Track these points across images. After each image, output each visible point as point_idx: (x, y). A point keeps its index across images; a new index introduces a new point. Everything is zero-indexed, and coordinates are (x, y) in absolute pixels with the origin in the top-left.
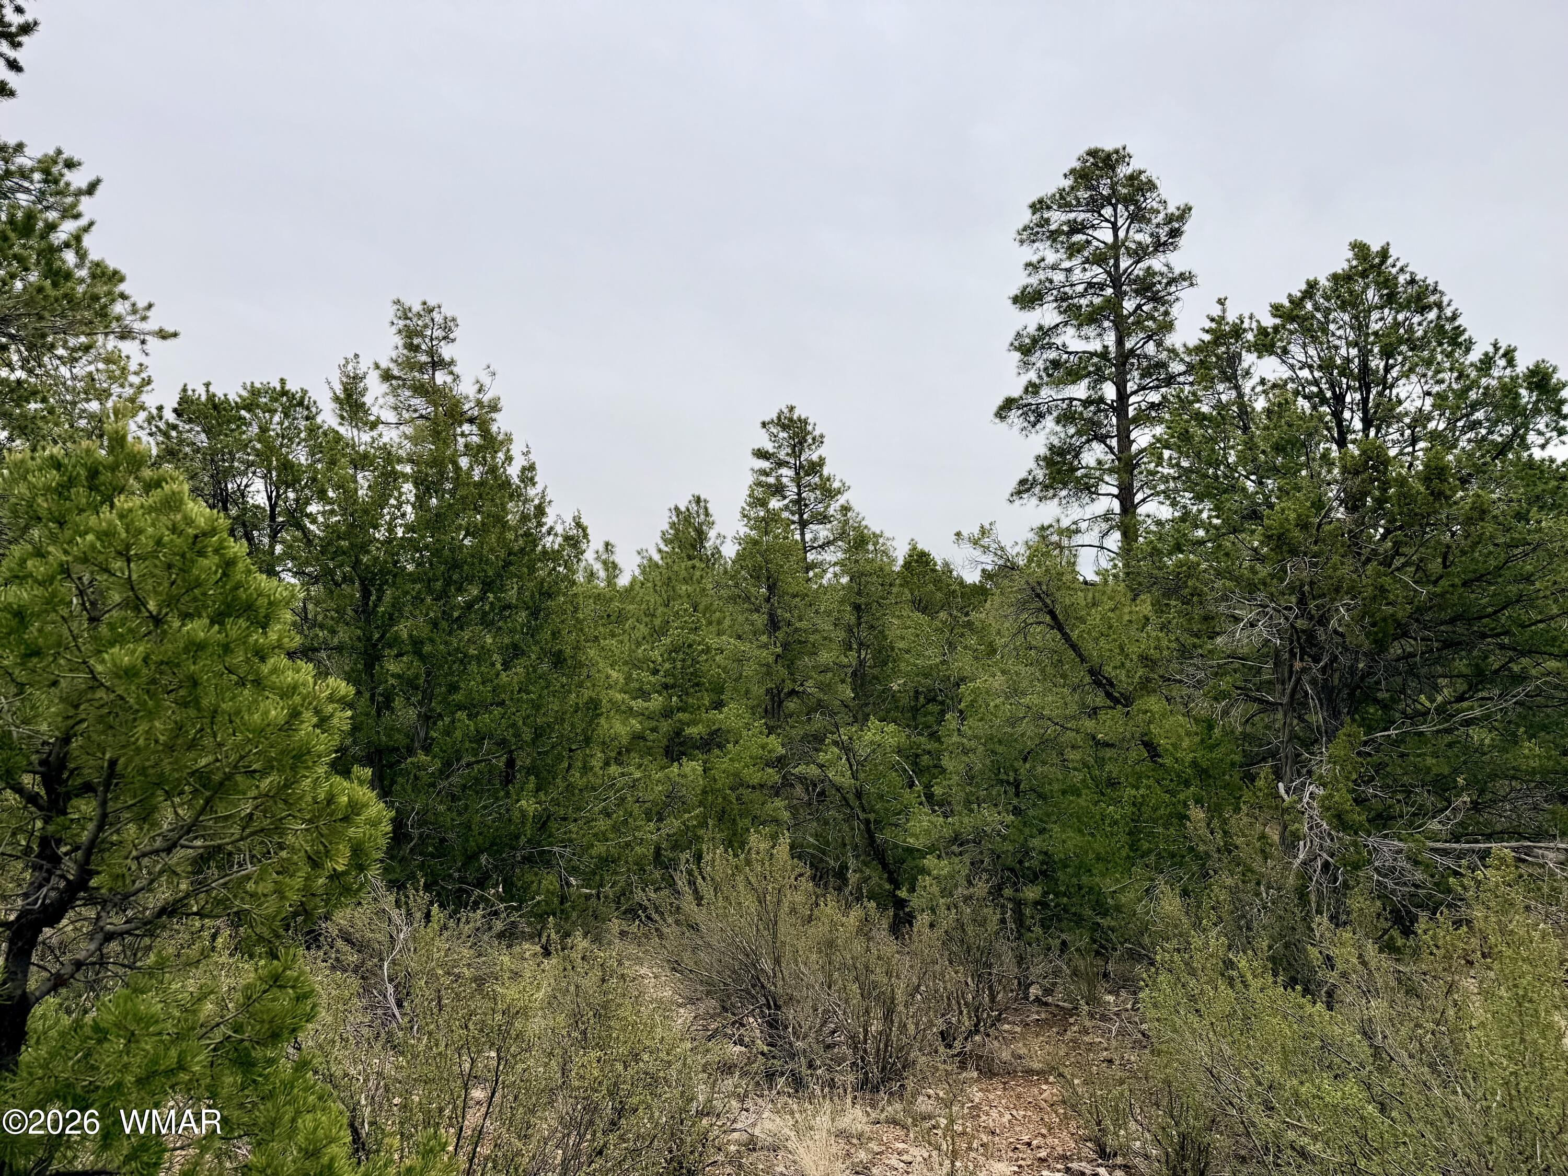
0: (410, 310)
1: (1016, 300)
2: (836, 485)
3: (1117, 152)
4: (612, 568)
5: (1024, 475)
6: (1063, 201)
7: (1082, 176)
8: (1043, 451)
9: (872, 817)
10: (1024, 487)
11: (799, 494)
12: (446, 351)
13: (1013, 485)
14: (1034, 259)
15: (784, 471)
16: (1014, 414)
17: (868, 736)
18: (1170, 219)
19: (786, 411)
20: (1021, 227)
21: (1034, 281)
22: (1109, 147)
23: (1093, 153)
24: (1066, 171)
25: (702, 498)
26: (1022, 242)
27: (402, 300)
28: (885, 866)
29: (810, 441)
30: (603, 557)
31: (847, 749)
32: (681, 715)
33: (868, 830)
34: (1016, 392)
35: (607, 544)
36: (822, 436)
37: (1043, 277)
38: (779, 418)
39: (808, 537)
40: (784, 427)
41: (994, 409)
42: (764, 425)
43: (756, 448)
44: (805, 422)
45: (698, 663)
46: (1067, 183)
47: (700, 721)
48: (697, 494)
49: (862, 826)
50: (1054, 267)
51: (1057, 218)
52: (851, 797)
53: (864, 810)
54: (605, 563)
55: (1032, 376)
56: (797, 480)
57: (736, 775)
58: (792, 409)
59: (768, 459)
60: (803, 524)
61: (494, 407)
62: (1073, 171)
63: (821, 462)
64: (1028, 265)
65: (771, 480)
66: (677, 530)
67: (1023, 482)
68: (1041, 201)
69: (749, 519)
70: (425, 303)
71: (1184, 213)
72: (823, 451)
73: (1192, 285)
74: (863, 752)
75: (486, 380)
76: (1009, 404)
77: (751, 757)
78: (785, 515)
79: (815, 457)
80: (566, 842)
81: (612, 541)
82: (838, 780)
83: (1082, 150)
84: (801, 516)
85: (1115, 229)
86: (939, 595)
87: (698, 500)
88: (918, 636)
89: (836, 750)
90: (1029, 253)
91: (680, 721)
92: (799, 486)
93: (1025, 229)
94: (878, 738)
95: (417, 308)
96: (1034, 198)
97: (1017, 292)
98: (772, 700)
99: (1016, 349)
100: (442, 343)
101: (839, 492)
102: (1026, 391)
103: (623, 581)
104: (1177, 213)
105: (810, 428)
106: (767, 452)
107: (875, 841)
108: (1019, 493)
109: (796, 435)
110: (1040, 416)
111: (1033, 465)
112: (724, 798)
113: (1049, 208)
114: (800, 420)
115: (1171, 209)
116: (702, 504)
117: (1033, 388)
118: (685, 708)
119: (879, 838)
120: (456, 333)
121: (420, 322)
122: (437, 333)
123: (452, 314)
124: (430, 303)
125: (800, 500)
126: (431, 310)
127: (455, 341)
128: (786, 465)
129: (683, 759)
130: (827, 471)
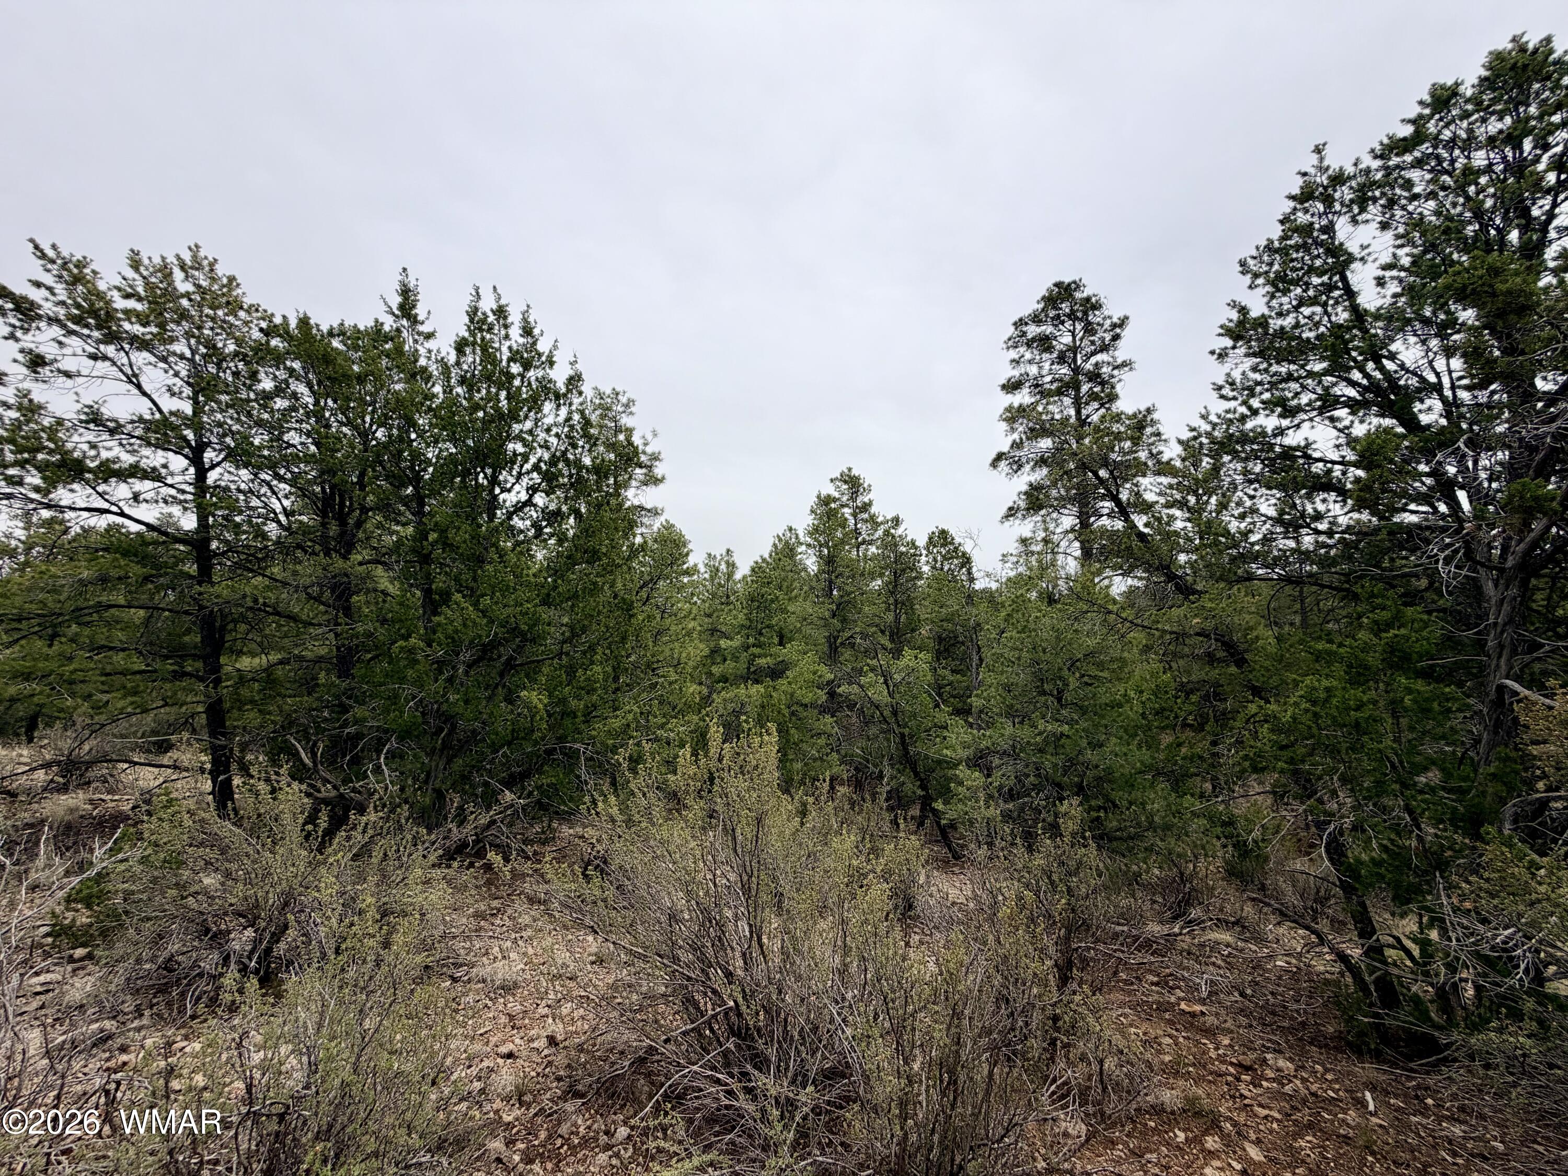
0: (604, 394)
1: (1004, 387)
3: (1075, 282)
4: (732, 566)
5: (1011, 504)
6: (1036, 319)
7: (1051, 301)
8: (1025, 488)
9: (906, 731)
10: (1011, 512)
12: (625, 421)
13: (1003, 511)
14: (1017, 357)
16: (1003, 464)
17: (902, 663)
18: (1114, 326)
19: (846, 471)
20: (1006, 338)
21: (1016, 373)
22: (1067, 280)
23: (1058, 285)
24: (1039, 298)
25: (793, 527)
26: (1008, 348)
28: (916, 774)
29: (862, 490)
30: (725, 560)
31: (884, 673)
32: (754, 650)
33: (903, 743)
34: (1005, 449)
35: (728, 551)
36: (870, 486)
37: (1023, 371)
38: (842, 475)
40: (846, 482)
41: (990, 460)
42: (832, 480)
44: (858, 478)
46: (1041, 306)
47: (770, 655)
48: (790, 525)
49: (897, 740)
50: (1030, 362)
51: (1033, 330)
52: (888, 713)
53: (899, 725)
54: (727, 563)
55: (1016, 436)
56: (855, 515)
57: (793, 695)
58: (850, 469)
61: (655, 457)
62: (1043, 298)
63: (870, 504)
64: (1013, 361)
67: (1011, 509)
68: (1021, 320)
70: (614, 389)
71: (1123, 323)
72: (871, 496)
73: (1131, 369)
74: (899, 676)
75: (649, 437)
76: (1000, 457)
77: (804, 681)
79: (866, 500)
81: (731, 549)
82: (877, 698)
83: (1049, 284)
85: (1074, 336)
87: (790, 529)
90: (1013, 354)
91: (754, 654)
92: (856, 520)
93: (1009, 339)
94: (913, 663)
95: (608, 391)
96: (1016, 318)
97: (1004, 381)
98: (830, 646)
99: (1004, 420)
100: (623, 415)
101: (882, 523)
102: (1012, 447)
104: (1118, 322)
105: (862, 481)
107: (908, 753)
108: (1007, 517)
109: (853, 486)
110: (1020, 467)
111: (1016, 498)
112: (779, 712)
113: (1026, 324)
114: (855, 476)
115: (1115, 320)
116: (793, 532)
117: (1017, 445)
118: (759, 645)
119: (912, 750)
120: (633, 409)
121: (609, 400)
122: (620, 409)
123: (632, 397)
124: (618, 389)
125: (856, 529)
126: (617, 394)
127: (631, 413)
128: (847, 506)
129: (750, 682)
130: (874, 510)
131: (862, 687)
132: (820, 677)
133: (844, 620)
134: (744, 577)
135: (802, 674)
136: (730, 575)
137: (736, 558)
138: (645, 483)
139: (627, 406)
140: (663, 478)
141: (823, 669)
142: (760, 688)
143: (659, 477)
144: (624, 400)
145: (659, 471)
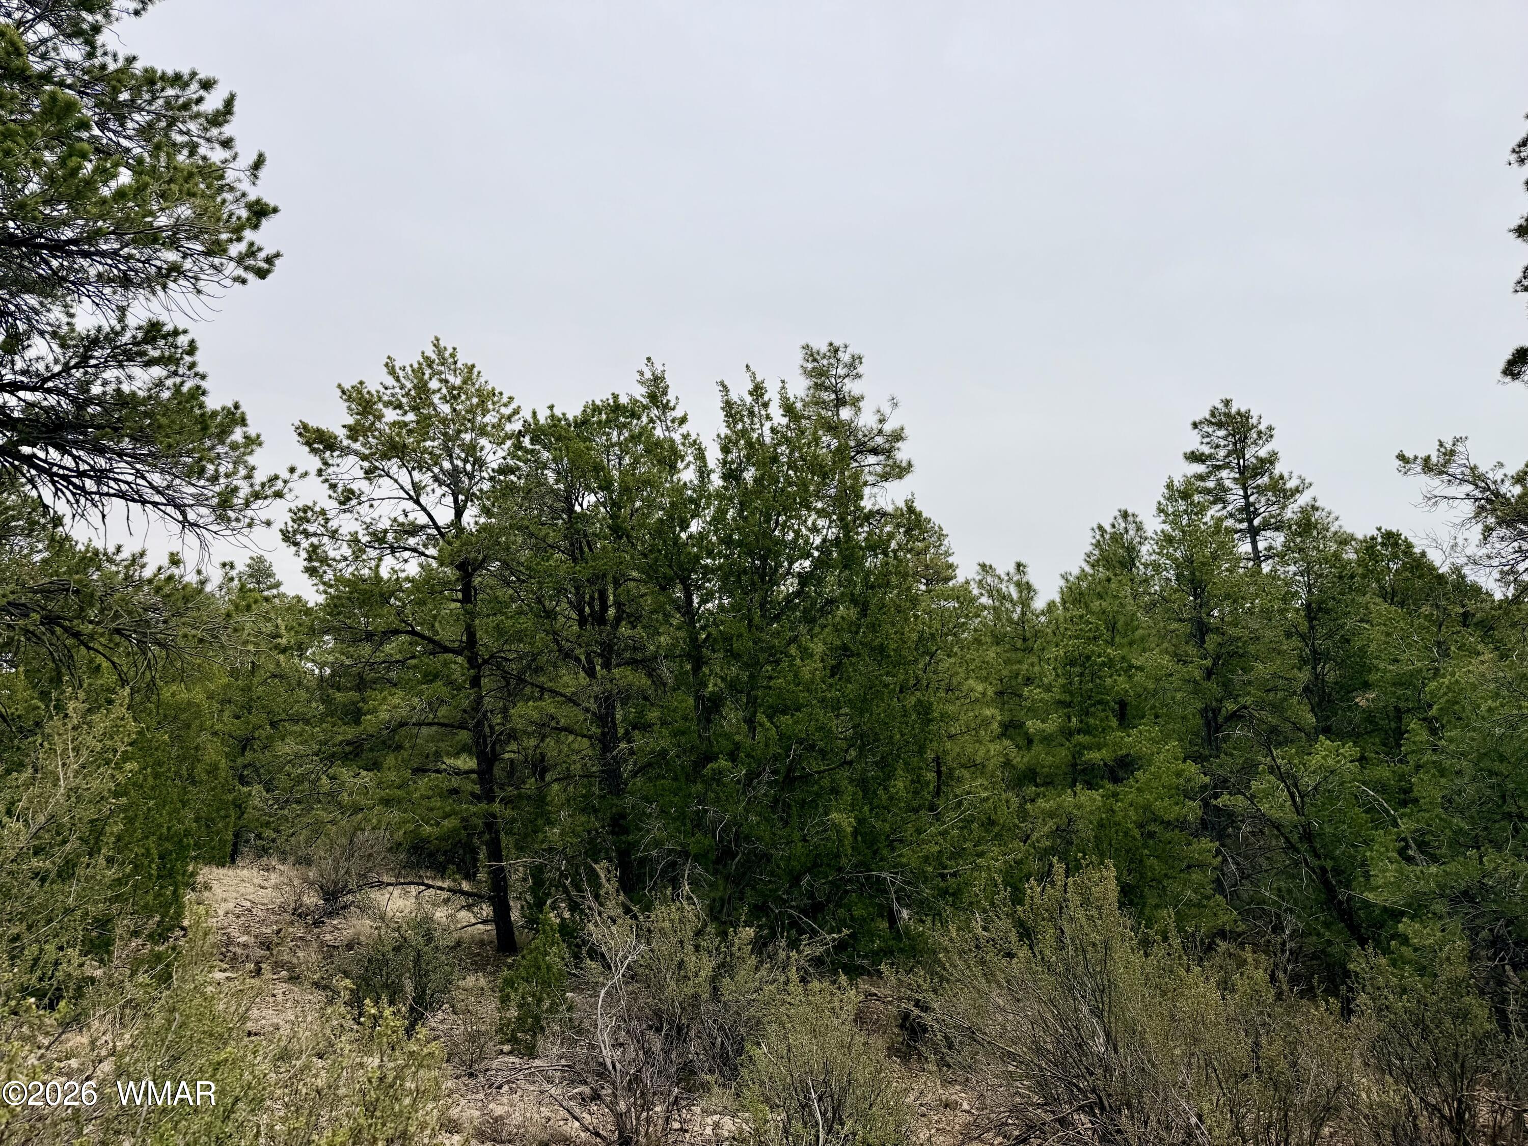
0: (818, 353)
2: (1291, 484)
4: (1026, 589)
9: (1329, 864)
11: (1246, 497)
12: (851, 387)
15: (1224, 474)
17: (1315, 761)
19: (1220, 406)
25: (1130, 511)
27: (811, 345)
28: (1352, 929)
29: (1255, 436)
30: (1015, 579)
31: (1287, 778)
32: (1080, 738)
33: (1326, 883)
35: (1019, 565)
36: (1270, 428)
38: (1213, 415)
39: (1261, 545)
40: (1220, 425)
42: (1195, 425)
43: (1188, 451)
44: (1246, 416)
45: (1100, 678)
47: (1106, 745)
48: (1123, 508)
49: (1316, 877)
52: (1295, 838)
53: (1318, 857)
54: (1018, 584)
56: (1243, 482)
57: (1147, 808)
58: (1227, 403)
59: (1203, 462)
60: (1254, 533)
61: (897, 436)
63: (1272, 459)
65: (1211, 484)
66: (1101, 550)
69: (1167, 515)
70: (831, 344)
72: (1273, 445)
74: (1308, 782)
75: (886, 409)
77: (1164, 787)
78: (1229, 523)
79: (1263, 453)
80: (897, 867)
81: (1023, 561)
82: (1275, 814)
84: (1250, 521)
86: (1418, 583)
87: (1125, 515)
88: (1388, 634)
89: (1272, 778)
91: (1080, 744)
92: (1245, 489)
94: (1330, 762)
95: (824, 349)
98: (1208, 724)
100: (846, 381)
101: (1297, 490)
103: (1039, 604)
105: (1253, 421)
106: (1203, 454)
107: (1336, 897)
109: (1236, 431)
114: (1239, 413)
116: (1130, 519)
118: (1086, 730)
119: (1342, 894)
120: (860, 369)
121: (825, 362)
122: (841, 371)
123: (857, 352)
124: (836, 344)
125: (1248, 504)
126: (836, 351)
127: (858, 376)
128: (1227, 466)
129: (1079, 787)
130: (1279, 469)
131: (1252, 798)
132: (1189, 780)
133: (1226, 685)
134: (1051, 606)
135: (1158, 777)
136: (1025, 603)
137: (1032, 577)
138: (885, 477)
139: (851, 366)
140: (910, 465)
141: (1192, 768)
142: (1096, 795)
143: (904, 464)
144: (845, 357)
145: (903, 453)
